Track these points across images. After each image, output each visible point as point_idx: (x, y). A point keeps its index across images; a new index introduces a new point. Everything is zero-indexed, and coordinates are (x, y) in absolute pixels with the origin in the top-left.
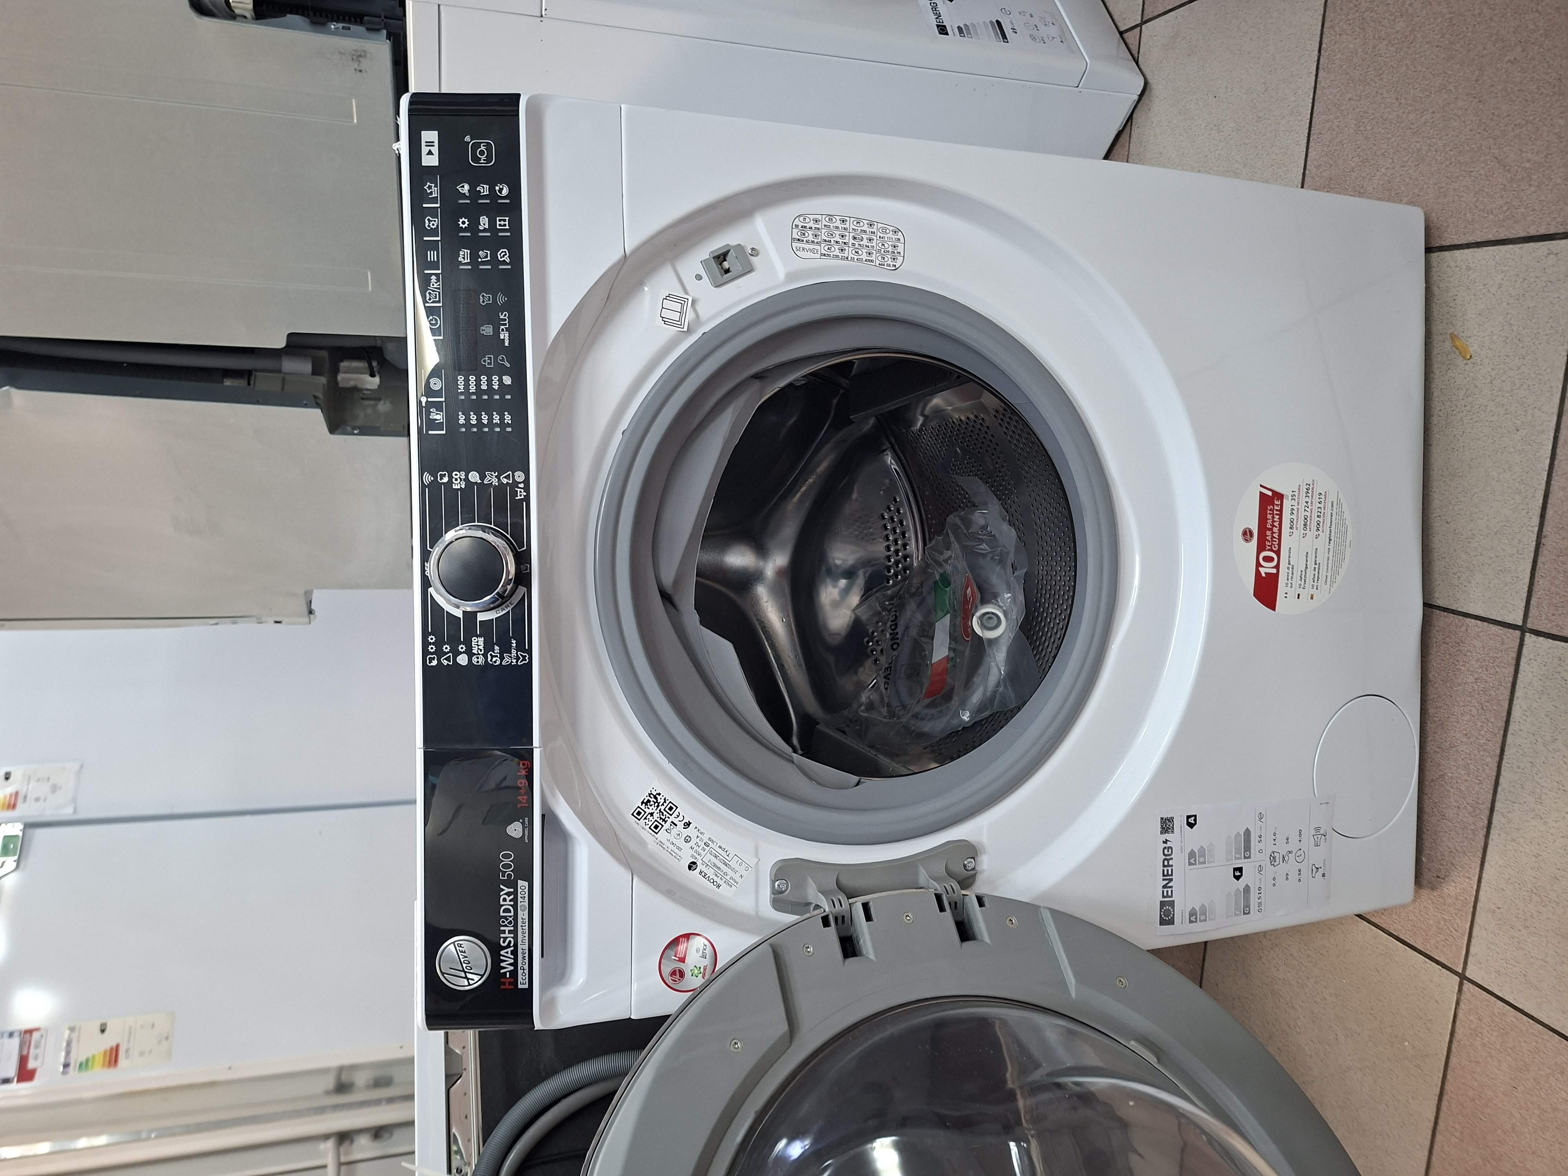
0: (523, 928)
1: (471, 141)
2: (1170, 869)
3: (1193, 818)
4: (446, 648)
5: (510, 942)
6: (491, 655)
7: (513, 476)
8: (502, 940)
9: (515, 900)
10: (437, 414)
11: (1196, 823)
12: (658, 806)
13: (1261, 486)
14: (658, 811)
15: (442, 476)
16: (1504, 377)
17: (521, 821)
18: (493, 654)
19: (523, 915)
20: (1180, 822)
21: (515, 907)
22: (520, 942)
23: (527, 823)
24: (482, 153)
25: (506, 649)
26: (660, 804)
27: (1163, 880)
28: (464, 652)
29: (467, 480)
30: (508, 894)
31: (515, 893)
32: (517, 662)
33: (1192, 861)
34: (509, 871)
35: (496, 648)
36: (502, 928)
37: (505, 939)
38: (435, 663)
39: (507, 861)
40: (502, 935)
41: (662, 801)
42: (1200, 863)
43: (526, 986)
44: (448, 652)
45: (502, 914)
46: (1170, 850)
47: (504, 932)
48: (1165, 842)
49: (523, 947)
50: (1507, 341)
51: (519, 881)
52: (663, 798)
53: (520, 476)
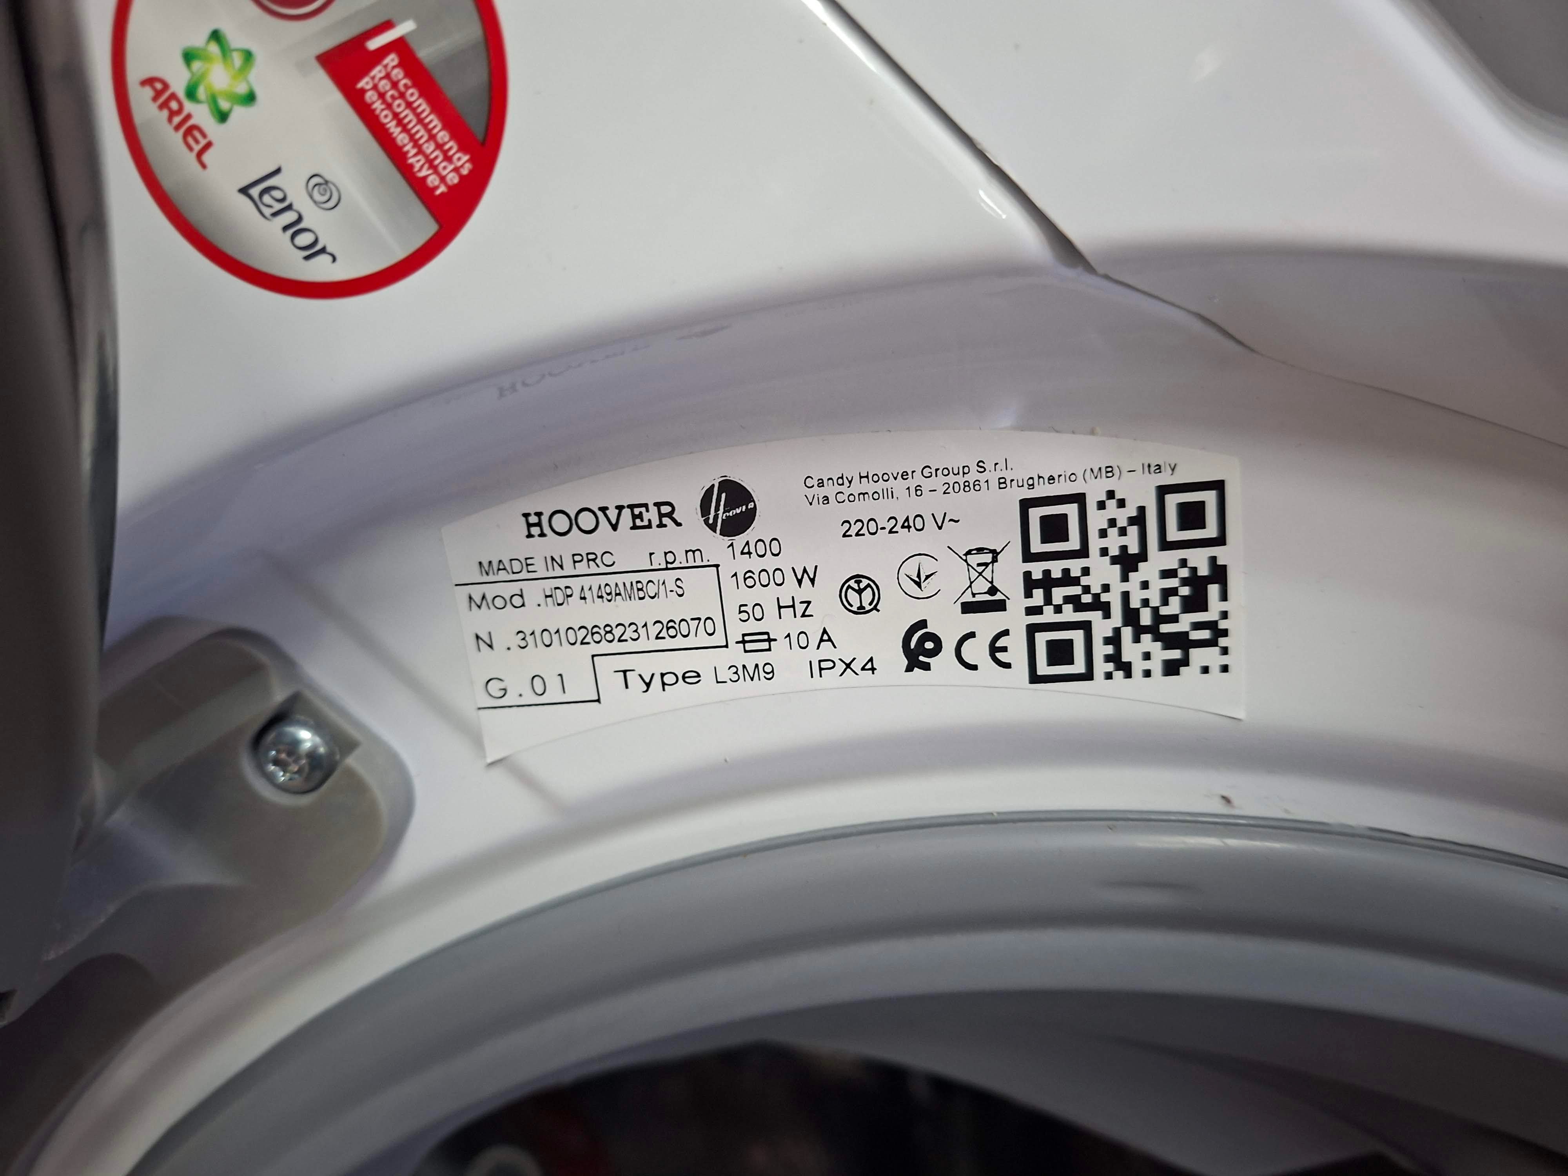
12: (1131, 616)
14: (1114, 598)
26: (1127, 633)
41: (1131, 652)
52: (1138, 667)
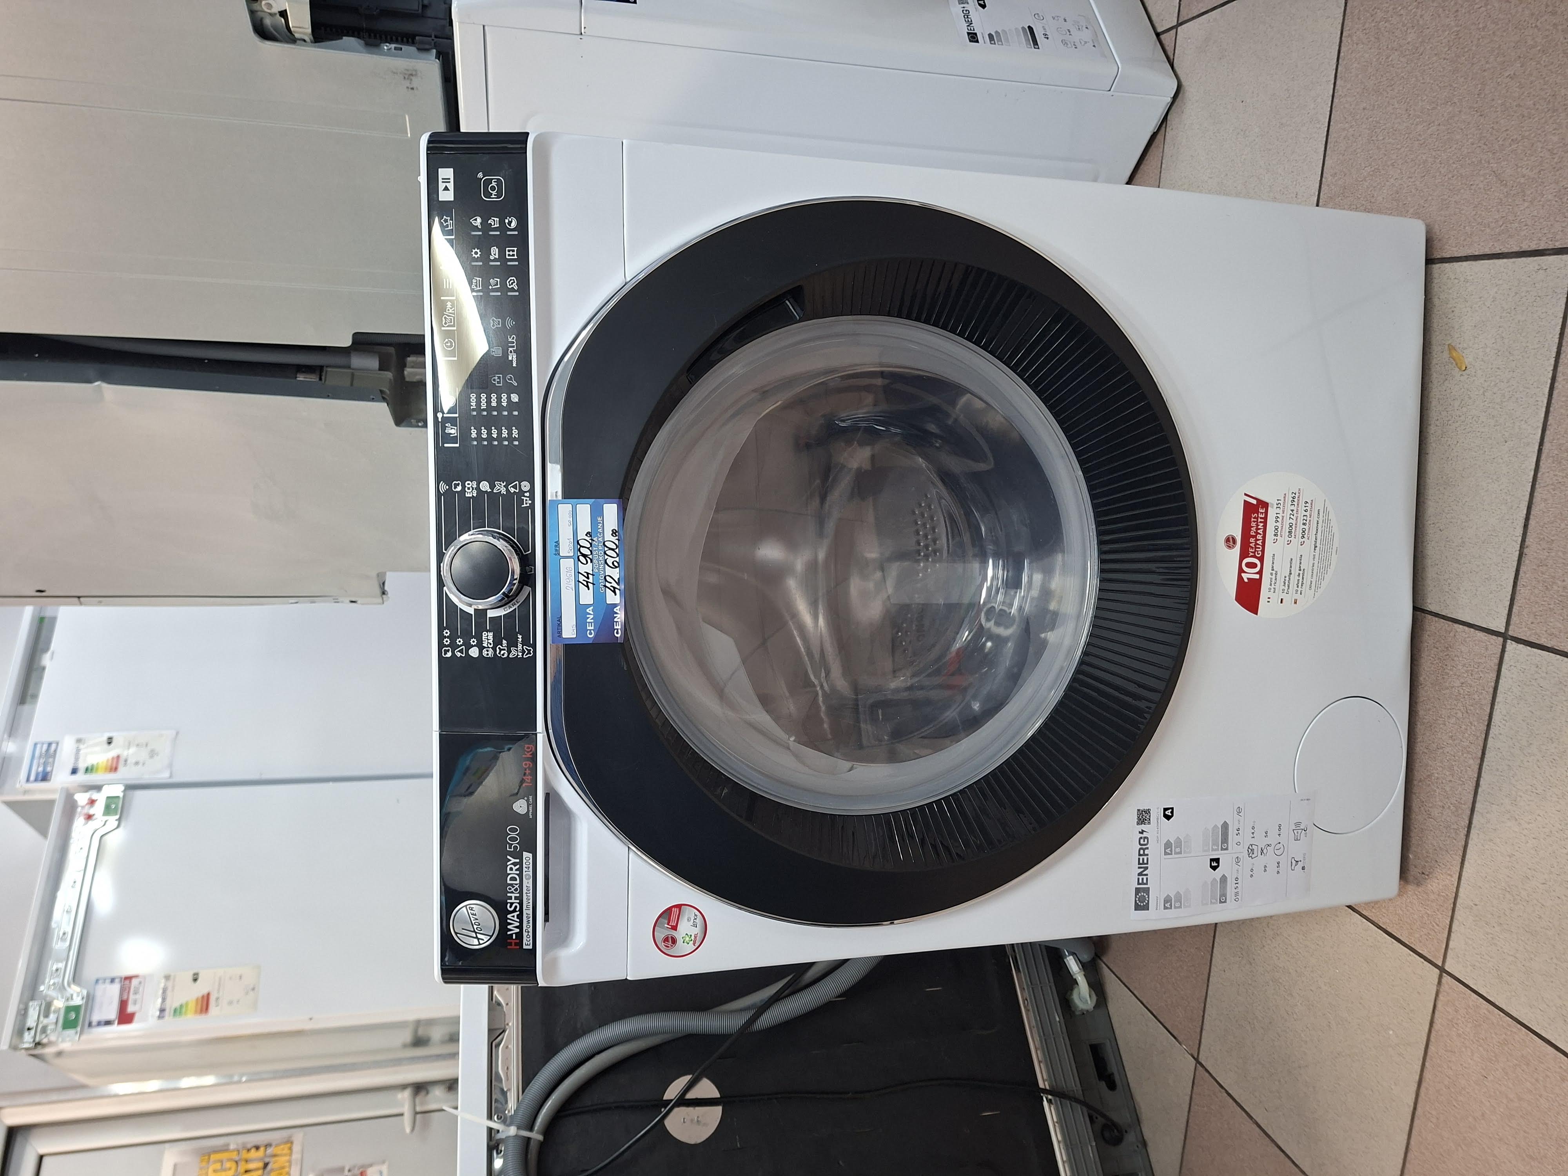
0: (528, 895)
1: (483, 178)
2: (1145, 858)
3: (1170, 810)
4: (459, 641)
5: (516, 907)
6: (499, 648)
7: (520, 486)
8: (509, 905)
9: (520, 870)
10: (452, 429)
11: (1172, 816)
13: (1246, 495)
15: (456, 486)
16: (1495, 390)
17: (526, 798)
18: (501, 648)
19: (528, 883)
20: (1156, 814)
21: (521, 875)
22: (524, 907)
23: (531, 801)
24: (493, 188)
25: (512, 643)
27: (1139, 868)
28: (475, 646)
29: (478, 488)
30: (515, 864)
31: (521, 863)
32: (523, 655)
33: (1168, 851)
34: (515, 843)
35: (504, 642)
36: (509, 895)
37: (512, 904)
38: (449, 654)
39: (513, 835)
40: (509, 901)
42: (1176, 853)
43: (531, 947)
44: (461, 645)
45: (509, 882)
46: (1146, 840)
47: (511, 898)
48: (1142, 832)
49: (527, 912)
50: (1499, 354)
51: (524, 853)
53: (525, 486)
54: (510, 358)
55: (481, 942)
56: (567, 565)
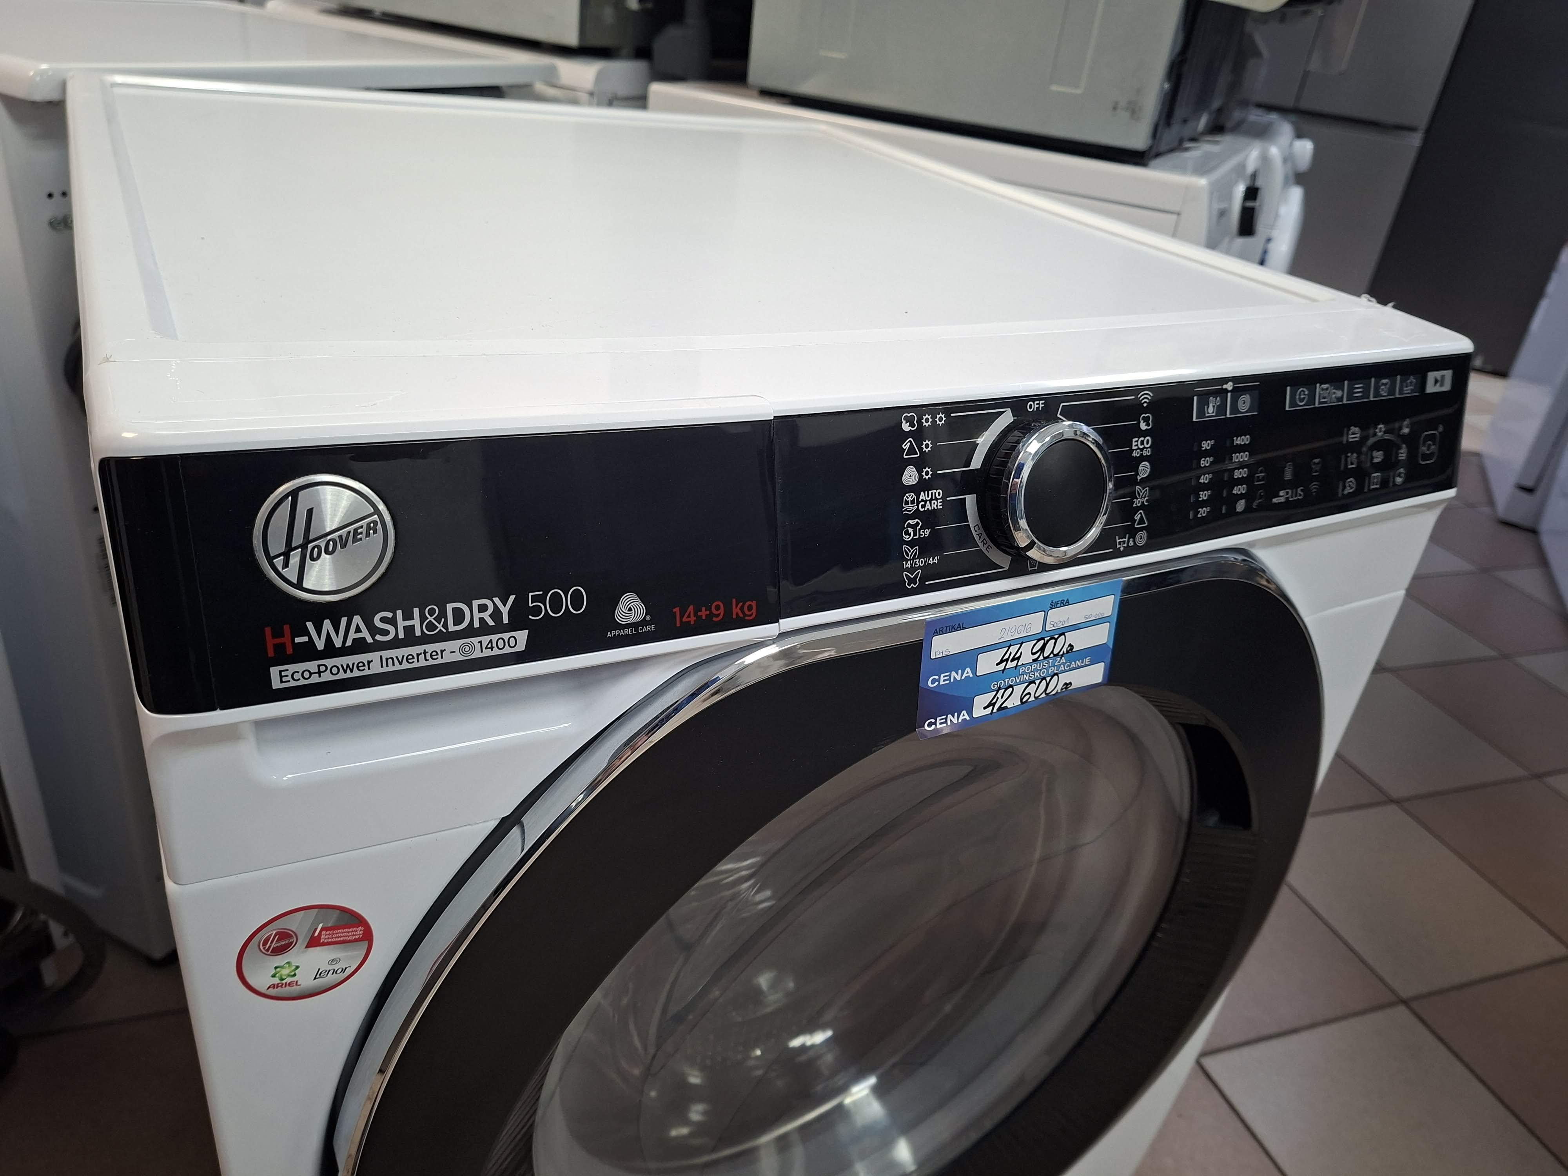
0: (422, 657)
4: (927, 446)
5: (386, 633)
6: (918, 524)
7: (1141, 529)
8: (389, 615)
9: (484, 629)
10: (1214, 406)
15: (1146, 420)
17: (648, 618)
18: (918, 528)
19: (452, 651)
21: (470, 632)
22: (386, 654)
23: (645, 629)
24: (1429, 447)
25: (925, 547)
28: (921, 476)
29: (1142, 458)
30: (496, 614)
31: (499, 628)
32: (907, 570)
34: (546, 608)
35: (927, 532)
36: (416, 611)
37: (393, 622)
38: (906, 427)
39: (567, 601)
40: (399, 613)
43: (276, 684)
44: (921, 449)
45: (450, 607)
47: (408, 616)
49: (374, 662)
51: (527, 631)
53: (1142, 538)
54: (1282, 493)
55: (279, 562)
56: (1033, 623)
